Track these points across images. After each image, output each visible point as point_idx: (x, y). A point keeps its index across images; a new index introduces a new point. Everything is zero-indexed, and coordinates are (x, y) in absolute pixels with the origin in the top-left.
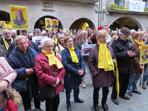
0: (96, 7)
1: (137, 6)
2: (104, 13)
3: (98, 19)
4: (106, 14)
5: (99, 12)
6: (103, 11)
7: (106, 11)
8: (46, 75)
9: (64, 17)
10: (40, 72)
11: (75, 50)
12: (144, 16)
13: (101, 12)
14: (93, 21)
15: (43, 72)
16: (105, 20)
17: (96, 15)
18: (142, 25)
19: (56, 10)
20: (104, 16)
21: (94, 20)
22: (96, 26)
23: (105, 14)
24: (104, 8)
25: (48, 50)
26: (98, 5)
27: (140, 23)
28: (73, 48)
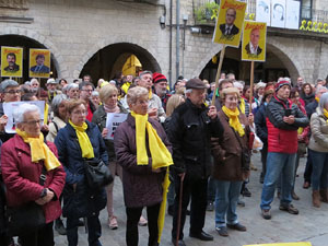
0: (161, 11)
1: (277, 13)
2: (185, 27)
3: (168, 45)
4: (193, 33)
5: (171, 26)
6: (181, 23)
7: (191, 23)
8: (25, 181)
9: (63, 39)
10: (14, 174)
11: (87, 131)
12: (301, 41)
13: (176, 26)
14: (152, 51)
15: (20, 175)
16: (189, 48)
17: (163, 34)
18: (297, 64)
19: (36, 18)
20: (187, 37)
21: (156, 47)
22: (161, 65)
23: (188, 32)
24: (185, 14)
25: (30, 129)
26: (168, 7)
27: (292, 59)
28: (85, 126)
